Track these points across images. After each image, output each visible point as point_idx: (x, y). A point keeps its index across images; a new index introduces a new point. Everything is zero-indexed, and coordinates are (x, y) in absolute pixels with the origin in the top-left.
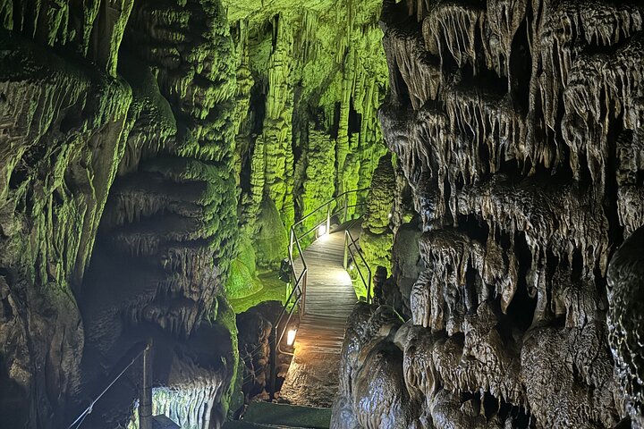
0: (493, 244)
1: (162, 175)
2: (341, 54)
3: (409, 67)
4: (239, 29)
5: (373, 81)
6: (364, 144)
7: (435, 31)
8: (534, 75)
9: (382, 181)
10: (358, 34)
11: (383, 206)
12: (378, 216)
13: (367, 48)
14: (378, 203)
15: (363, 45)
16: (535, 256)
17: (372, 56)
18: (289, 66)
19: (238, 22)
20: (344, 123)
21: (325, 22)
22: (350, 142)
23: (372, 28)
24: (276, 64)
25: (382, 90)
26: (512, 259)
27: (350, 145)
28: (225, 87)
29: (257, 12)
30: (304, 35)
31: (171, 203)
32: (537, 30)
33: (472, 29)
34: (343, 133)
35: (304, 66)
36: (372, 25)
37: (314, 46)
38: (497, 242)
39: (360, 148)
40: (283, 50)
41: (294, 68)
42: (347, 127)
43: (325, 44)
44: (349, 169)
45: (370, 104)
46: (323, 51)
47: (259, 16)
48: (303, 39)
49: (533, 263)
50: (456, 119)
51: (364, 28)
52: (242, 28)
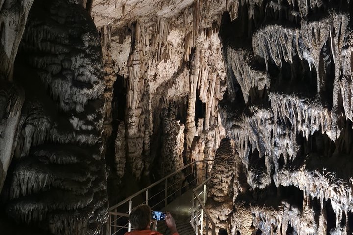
0: (307, 208)
1: (48, 158)
2: (188, 53)
3: (241, 71)
4: (104, 34)
5: (215, 76)
6: (208, 127)
7: (262, 44)
8: (337, 78)
9: (223, 158)
10: (202, 37)
11: (224, 179)
12: (220, 187)
13: (210, 47)
14: (220, 176)
15: (206, 46)
16: (339, 217)
17: (214, 55)
18: (145, 64)
19: (103, 29)
20: (192, 110)
21: (176, 27)
22: (196, 126)
23: (214, 32)
24: (134, 62)
25: (222, 83)
26: (322, 219)
27: (196, 129)
28: (96, 87)
29: (119, 20)
30: (158, 38)
31: (56, 180)
32: (339, 44)
33: (290, 43)
34: (191, 118)
35: (158, 64)
36: (213, 29)
37: (166, 47)
38: (310, 207)
39: (204, 131)
40: (140, 51)
41: (149, 65)
42: (194, 114)
43: (175, 45)
44: (197, 149)
45: (213, 94)
46: (174, 51)
47: (119, 23)
48: (157, 41)
49: (337, 222)
50: (278, 113)
51: (208, 32)
52: (106, 33)
